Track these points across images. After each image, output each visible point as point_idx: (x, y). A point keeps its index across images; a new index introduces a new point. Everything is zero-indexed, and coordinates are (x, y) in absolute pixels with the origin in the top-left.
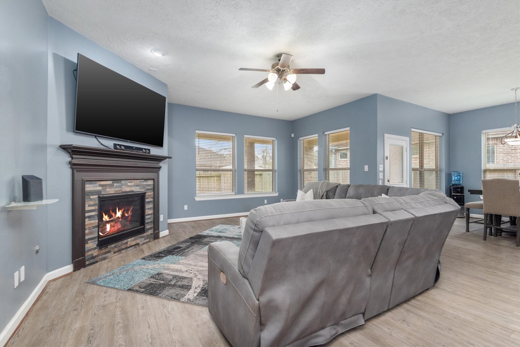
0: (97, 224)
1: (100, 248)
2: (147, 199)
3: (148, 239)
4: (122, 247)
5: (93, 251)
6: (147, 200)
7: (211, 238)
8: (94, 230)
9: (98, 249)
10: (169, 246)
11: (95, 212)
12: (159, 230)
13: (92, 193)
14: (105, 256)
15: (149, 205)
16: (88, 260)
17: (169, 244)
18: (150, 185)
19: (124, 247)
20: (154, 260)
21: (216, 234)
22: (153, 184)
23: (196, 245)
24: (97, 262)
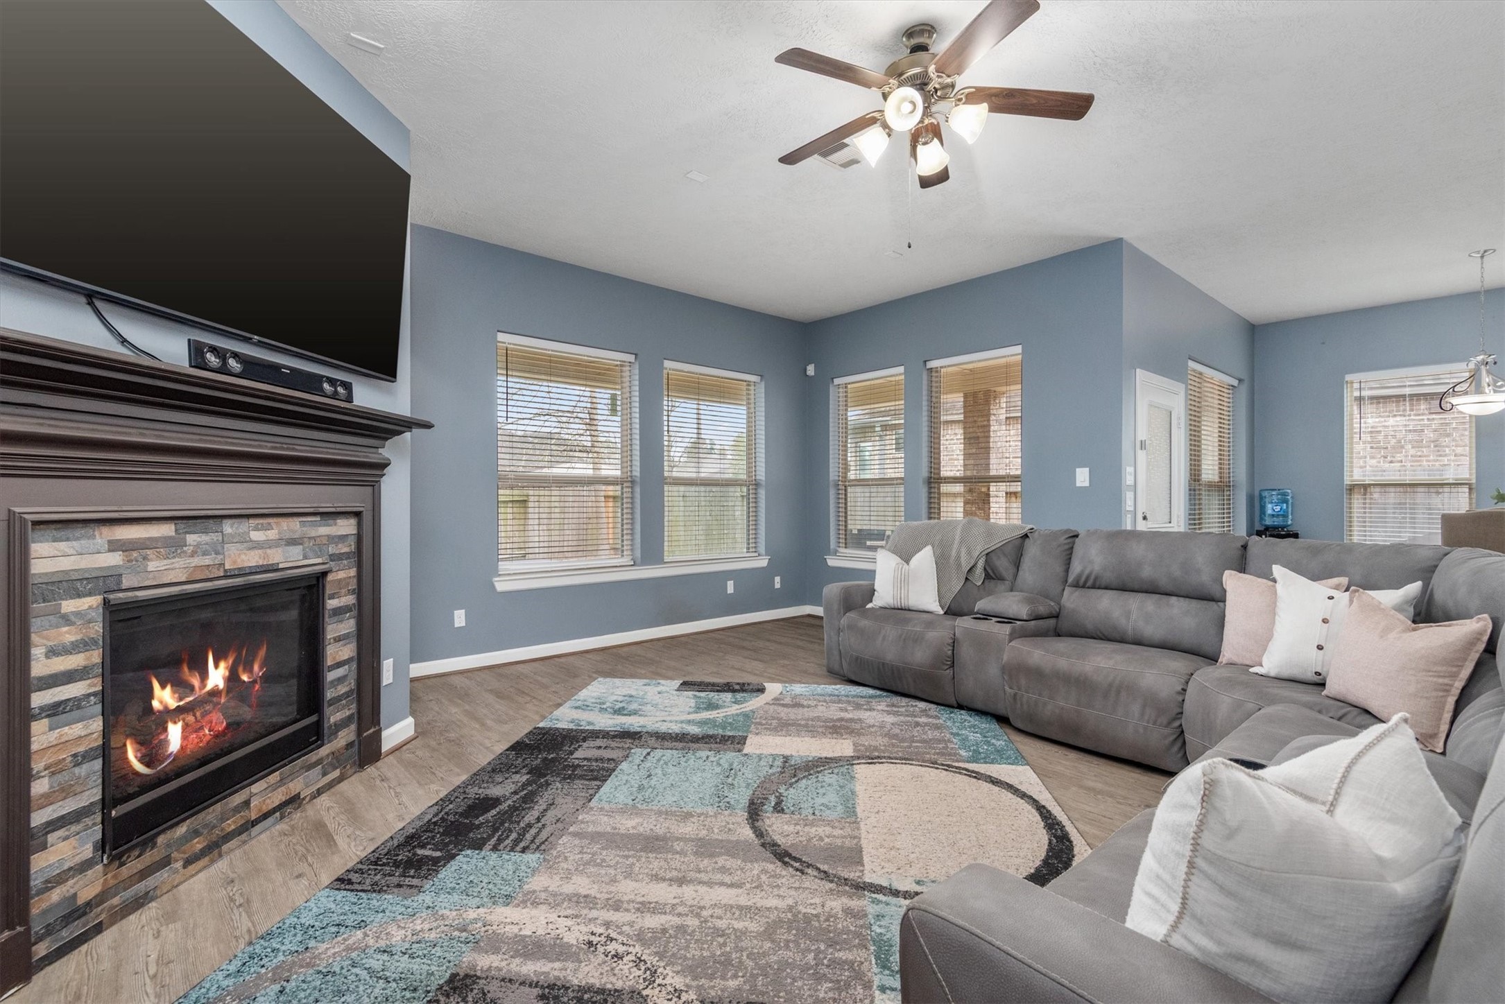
0: (96, 739)
1: (112, 859)
2: (332, 597)
3: (337, 768)
4: (222, 830)
5: (75, 879)
6: (332, 604)
7: (599, 742)
8: (83, 774)
9: (105, 861)
10: (442, 795)
11: (88, 682)
12: (379, 724)
13: (72, 585)
14: (141, 887)
15: (341, 621)
16: (49, 930)
17: (434, 787)
18: (343, 538)
19: (233, 827)
20: (399, 886)
21: (611, 722)
22: (355, 532)
23: (558, 785)
24: (98, 929)
